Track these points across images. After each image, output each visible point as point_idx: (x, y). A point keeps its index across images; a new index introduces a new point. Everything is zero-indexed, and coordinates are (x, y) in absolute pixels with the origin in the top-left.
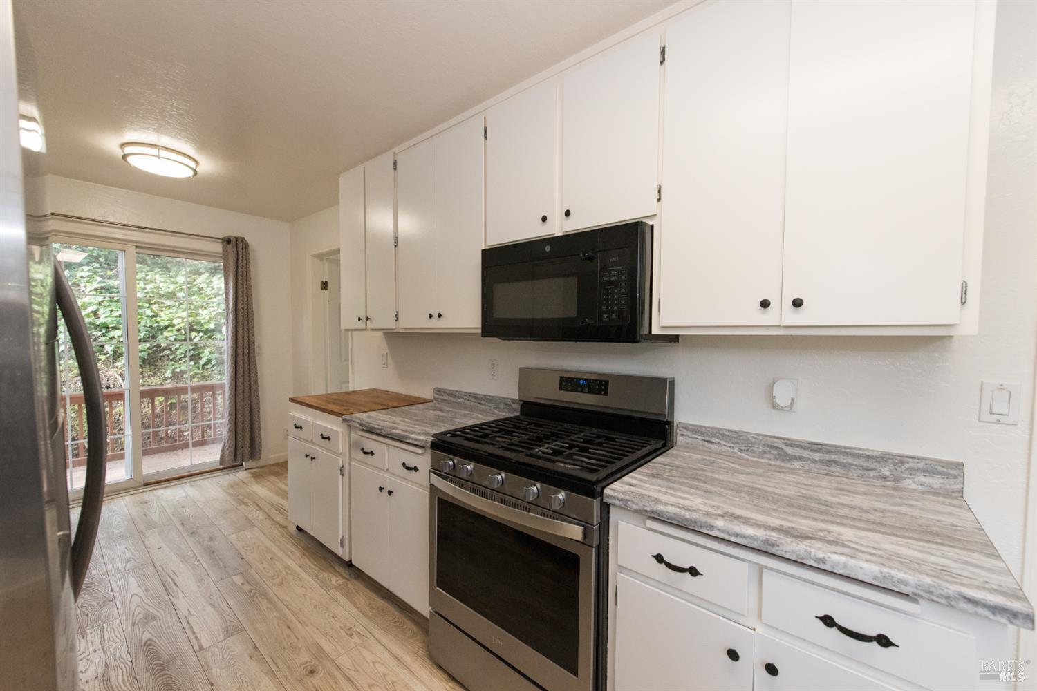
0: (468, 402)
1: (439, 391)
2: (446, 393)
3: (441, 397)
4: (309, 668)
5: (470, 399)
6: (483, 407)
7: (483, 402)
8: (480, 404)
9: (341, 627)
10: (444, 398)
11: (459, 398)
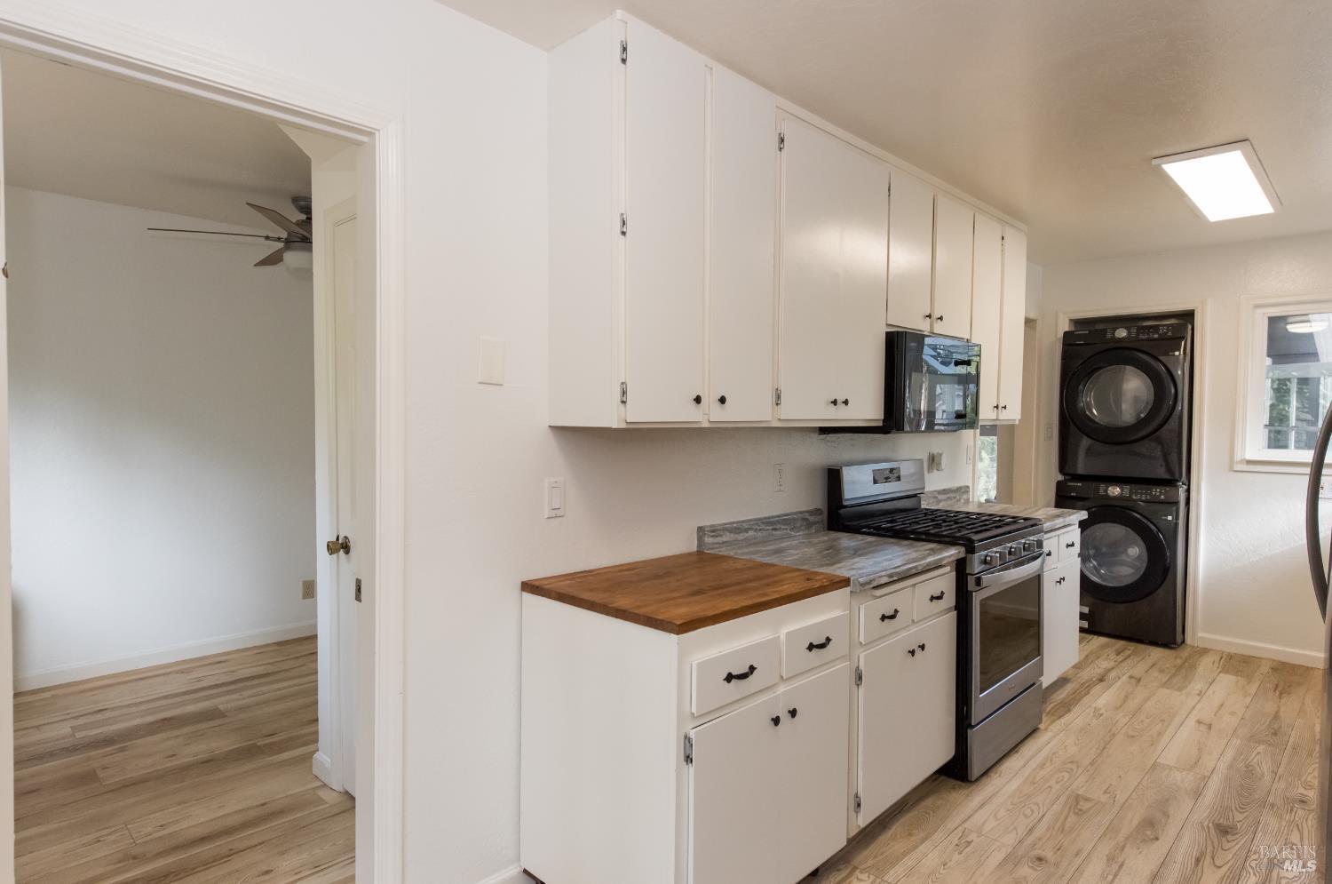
0: (760, 534)
1: (713, 531)
2: (727, 529)
3: (719, 540)
4: (1037, 863)
5: (763, 526)
6: (778, 533)
7: (778, 527)
8: (775, 529)
9: (960, 853)
10: (724, 539)
11: (746, 530)
